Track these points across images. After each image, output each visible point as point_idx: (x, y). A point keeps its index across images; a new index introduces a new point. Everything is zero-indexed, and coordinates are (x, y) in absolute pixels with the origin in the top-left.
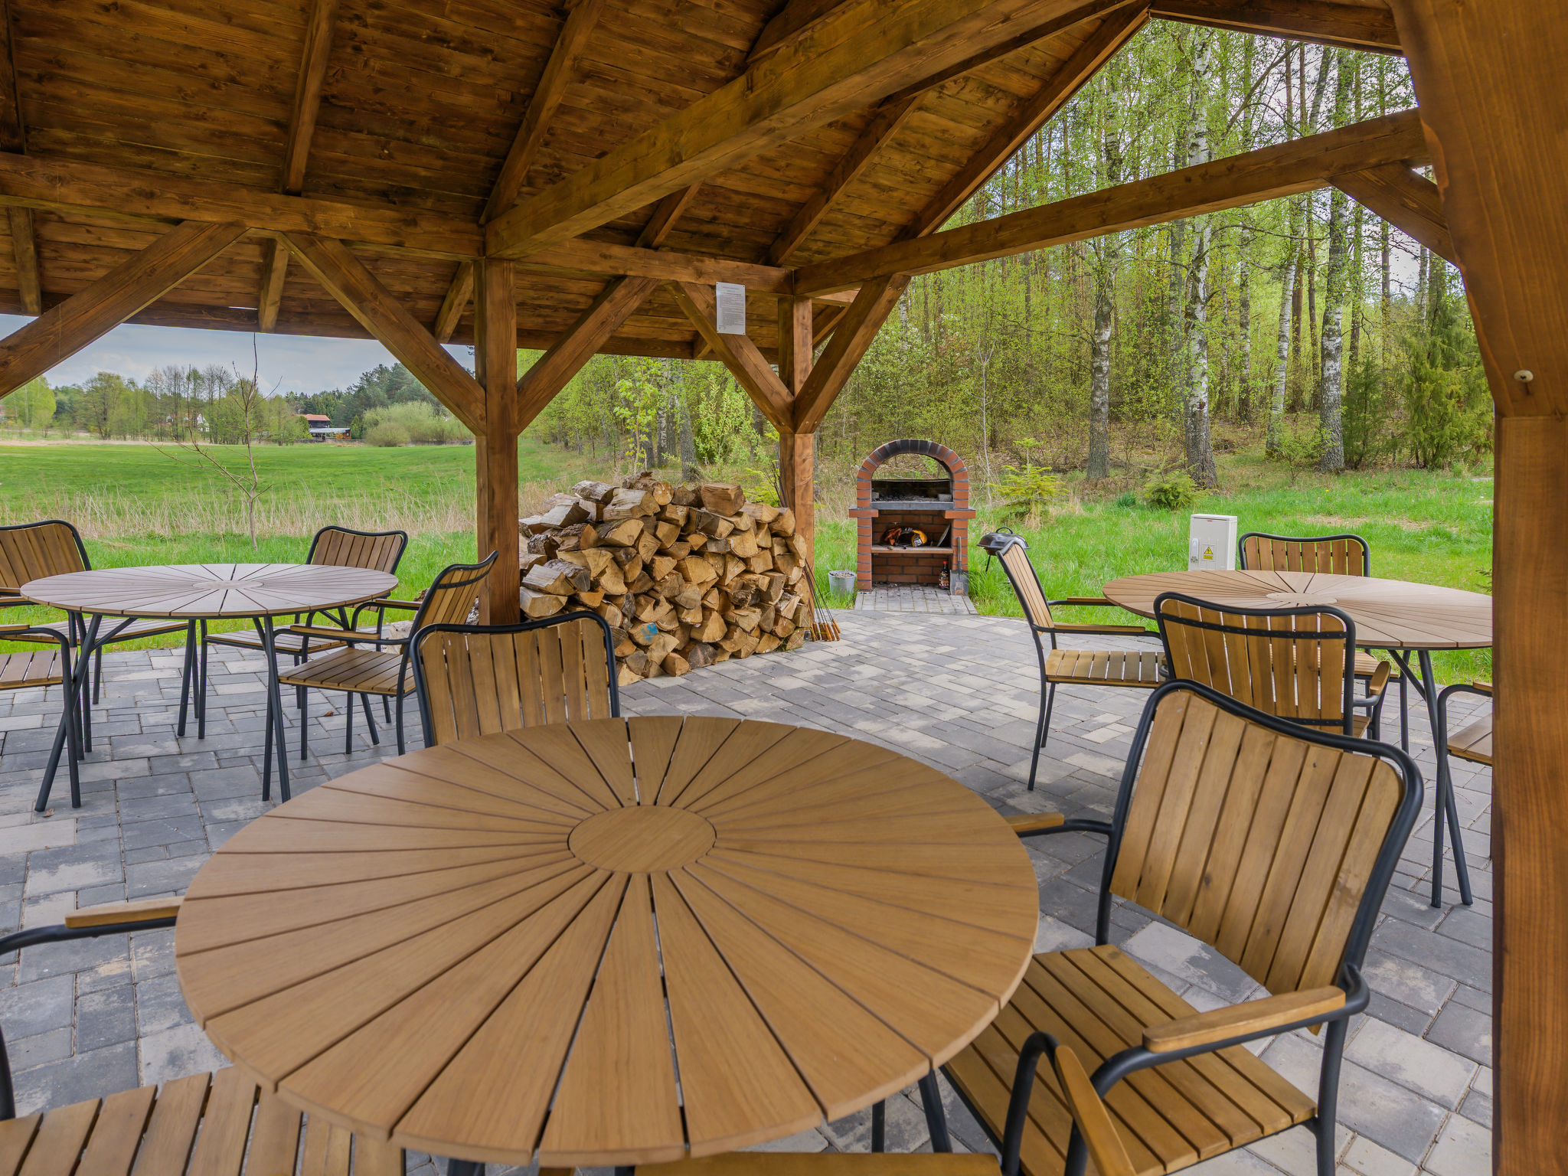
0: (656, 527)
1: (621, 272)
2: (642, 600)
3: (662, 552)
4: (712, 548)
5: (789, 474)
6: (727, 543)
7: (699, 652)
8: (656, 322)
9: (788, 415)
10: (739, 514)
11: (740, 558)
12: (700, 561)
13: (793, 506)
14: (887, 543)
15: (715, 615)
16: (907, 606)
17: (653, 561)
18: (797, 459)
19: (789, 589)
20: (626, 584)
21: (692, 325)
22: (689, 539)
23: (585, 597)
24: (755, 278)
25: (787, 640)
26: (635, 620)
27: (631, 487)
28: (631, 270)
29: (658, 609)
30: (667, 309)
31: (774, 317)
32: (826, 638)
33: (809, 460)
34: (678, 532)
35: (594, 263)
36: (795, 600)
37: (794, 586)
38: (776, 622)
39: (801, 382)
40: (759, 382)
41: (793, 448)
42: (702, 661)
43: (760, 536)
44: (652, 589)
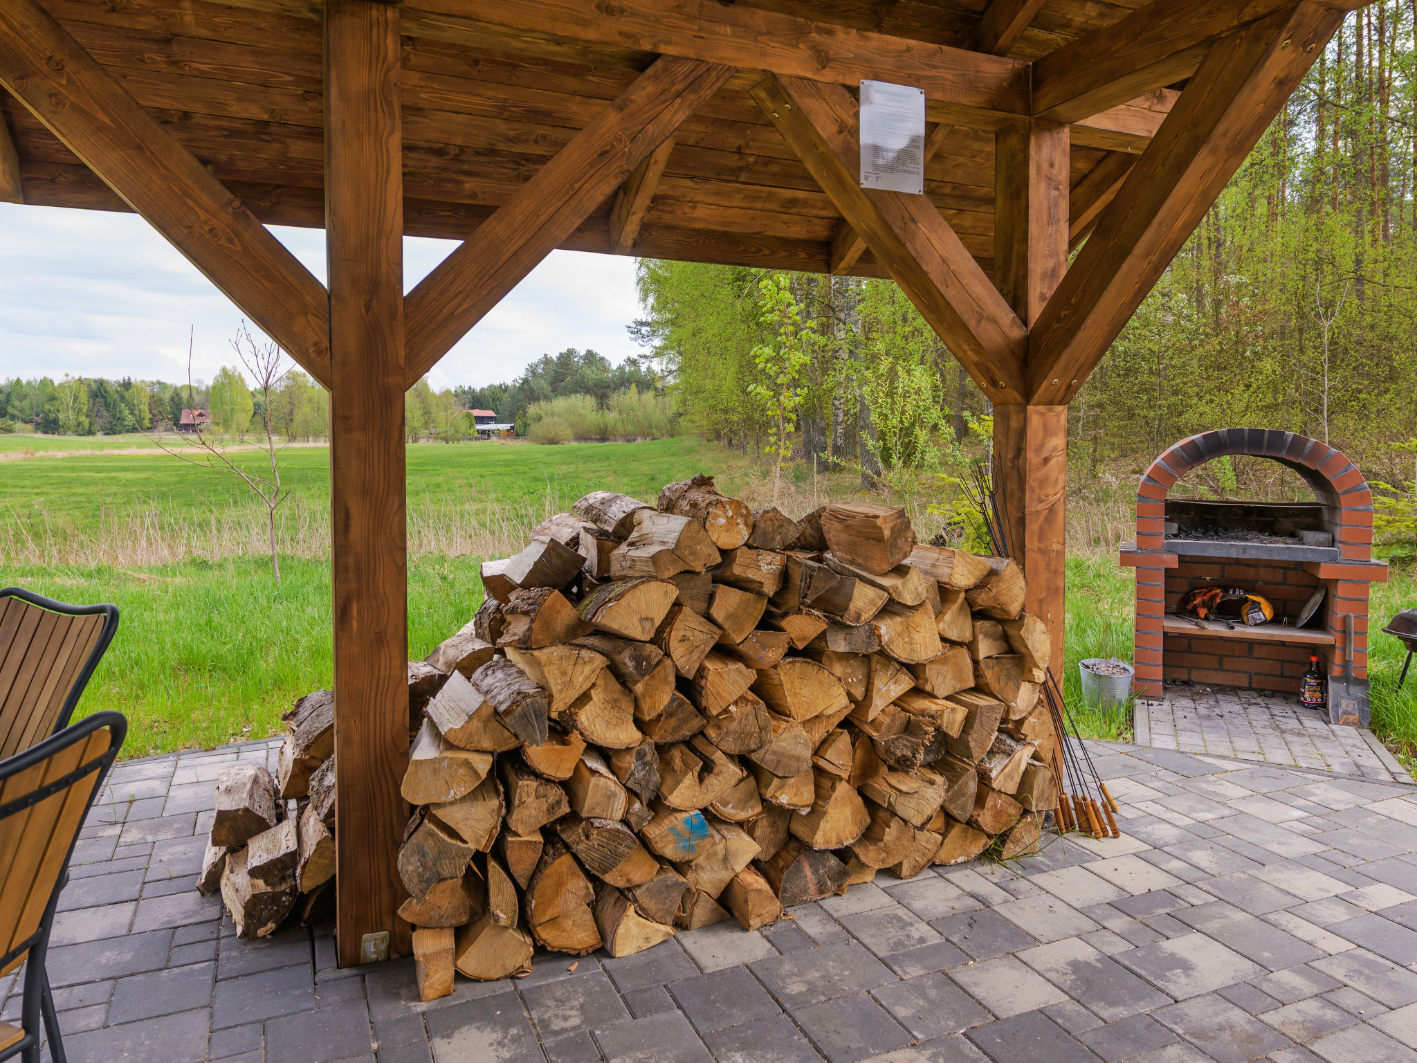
0: (711, 597)
1: (646, 46)
2: (677, 756)
3: (724, 651)
4: (839, 644)
5: (1012, 485)
6: (873, 633)
7: (808, 871)
8: (756, 198)
9: (1014, 366)
10: (900, 571)
11: (902, 664)
12: (811, 669)
13: (1019, 554)
14: (1193, 614)
15: (843, 789)
16: (1245, 744)
17: (701, 671)
18: (1032, 457)
19: (1012, 730)
20: (639, 723)
21: (829, 204)
22: (784, 623)
23: (540, 754)
24: (948, 75)
25: (1003, 838)
26: (657, 805)
27: (668, 507)
28: (668, 42)
29: (711, 780)
30: (774, 168)
31: (984, 191)
32: (1087, 830)
33: (1058, 460)
34: (763, 606)
35: (584, 23)
36: (1024, 755)
37: (1020, 722)
38: (980, 801)
39: (1042, 297)
40: (951, 294)
41: (1022, 434)
42: (812, 887)
43: (948, 617)
44: (702, 733)
